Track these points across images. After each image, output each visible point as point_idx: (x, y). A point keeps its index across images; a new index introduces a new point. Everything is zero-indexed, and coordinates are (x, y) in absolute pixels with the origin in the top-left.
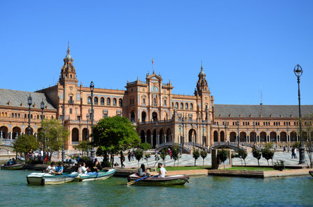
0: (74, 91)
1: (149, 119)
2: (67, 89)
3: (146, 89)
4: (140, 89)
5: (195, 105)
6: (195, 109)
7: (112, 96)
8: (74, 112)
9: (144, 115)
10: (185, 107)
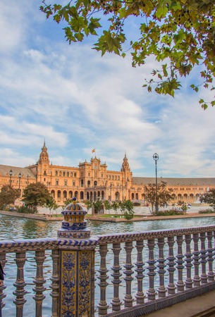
0: (47, 167)
1: (92, 185)
2: (43, 166)
3: (91, 167)
4: (87, 167)
5: (121, 177)
6: (121, 180)
7: (70, 171)
8: (46, 180)
9: (89, 182)
10: (112, 178)
